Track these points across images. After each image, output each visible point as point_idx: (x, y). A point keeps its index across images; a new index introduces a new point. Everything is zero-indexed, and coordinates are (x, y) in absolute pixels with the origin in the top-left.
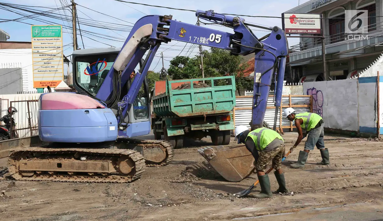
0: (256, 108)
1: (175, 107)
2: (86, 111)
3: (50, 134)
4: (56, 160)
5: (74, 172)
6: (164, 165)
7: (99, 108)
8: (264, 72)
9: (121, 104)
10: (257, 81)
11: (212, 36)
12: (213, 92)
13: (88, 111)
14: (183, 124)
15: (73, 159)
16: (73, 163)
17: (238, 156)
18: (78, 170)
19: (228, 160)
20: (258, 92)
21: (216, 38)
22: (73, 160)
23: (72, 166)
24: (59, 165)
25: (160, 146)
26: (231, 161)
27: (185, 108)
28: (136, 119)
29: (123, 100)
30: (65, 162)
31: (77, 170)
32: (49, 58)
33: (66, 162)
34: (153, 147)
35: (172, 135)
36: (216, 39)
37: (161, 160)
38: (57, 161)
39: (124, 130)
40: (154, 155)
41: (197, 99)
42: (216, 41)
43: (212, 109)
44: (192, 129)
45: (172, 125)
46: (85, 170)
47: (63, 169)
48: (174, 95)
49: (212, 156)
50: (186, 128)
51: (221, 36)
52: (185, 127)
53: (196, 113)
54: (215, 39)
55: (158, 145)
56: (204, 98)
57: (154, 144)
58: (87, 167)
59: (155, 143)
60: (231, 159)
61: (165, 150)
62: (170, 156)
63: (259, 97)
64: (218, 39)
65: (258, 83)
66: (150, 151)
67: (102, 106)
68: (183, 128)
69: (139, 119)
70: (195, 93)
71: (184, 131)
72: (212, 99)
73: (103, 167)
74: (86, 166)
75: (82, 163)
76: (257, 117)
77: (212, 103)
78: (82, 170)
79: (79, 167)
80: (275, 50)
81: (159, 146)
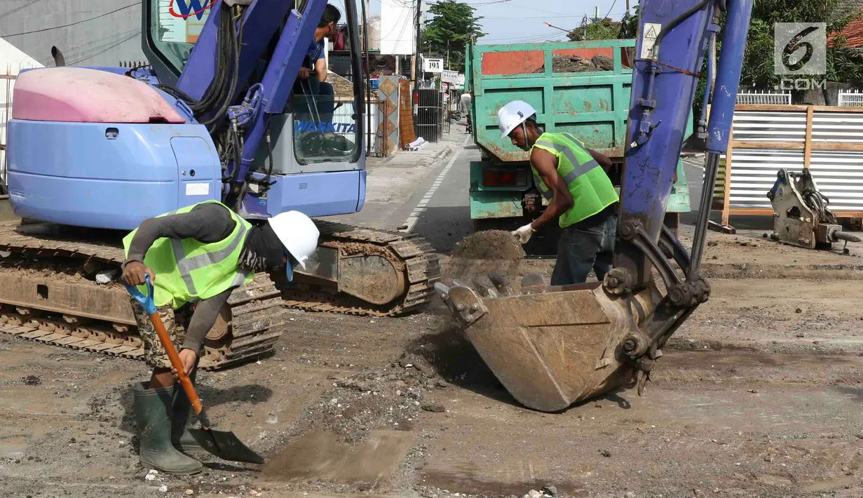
1: (488, 127)
2: (108, 130)
4: (38, 273)
5: (78, 317)
6: (397, 316)
7: (157, 120)
8: (670, 21)
9: (238, 114)
10: (646, 55)
12: (618, 88)
13: (116, 130)
14: (519, 184)
15: (78, 275)
16: (75, 288)
18: (88, 310)
19: (524, 331)
20: (645, 94)
22: (77, 281)
23: (73, 297)
24: (43, 290)
25: (388, 252)
26: (534, 337)
28: (301, 163)
29: (247, 98)
30: (58, 282)
31: (84, 310)
33: (60, 282)
34: (366, 256)
35: (485, 215)
37: (387, 299)
38: (35, 277)
39: (260, 194)
40: (368, 281)
41: (562, 107)
43: (611, 140)
45: (484, 185)
46: (105, 314)
47: (52, 305)
48: (487, 91)
49: (473, 311)
50: (528, 196)
52: (526, 192)
55: (380, 248)
56: (588, 106)
57: (368, 246)
58: (109, 306)
59: (373, 243)
60: (535, 330)
61: (398, 266)
62: (413, 289)
63: (647, 113)
65: (648, 62)
66: (357, 264)
67: (172, 113)
68: (520, 196)
69: (315, 162)
70: (556, 88)
71: (523, 204)
72: (613, 110)
74: (108, 305)
75: (98, 291)
76: (638, 186)
77: (612, 123)
78: (98, 312)
79: (90, 305)
81: (383, 253)
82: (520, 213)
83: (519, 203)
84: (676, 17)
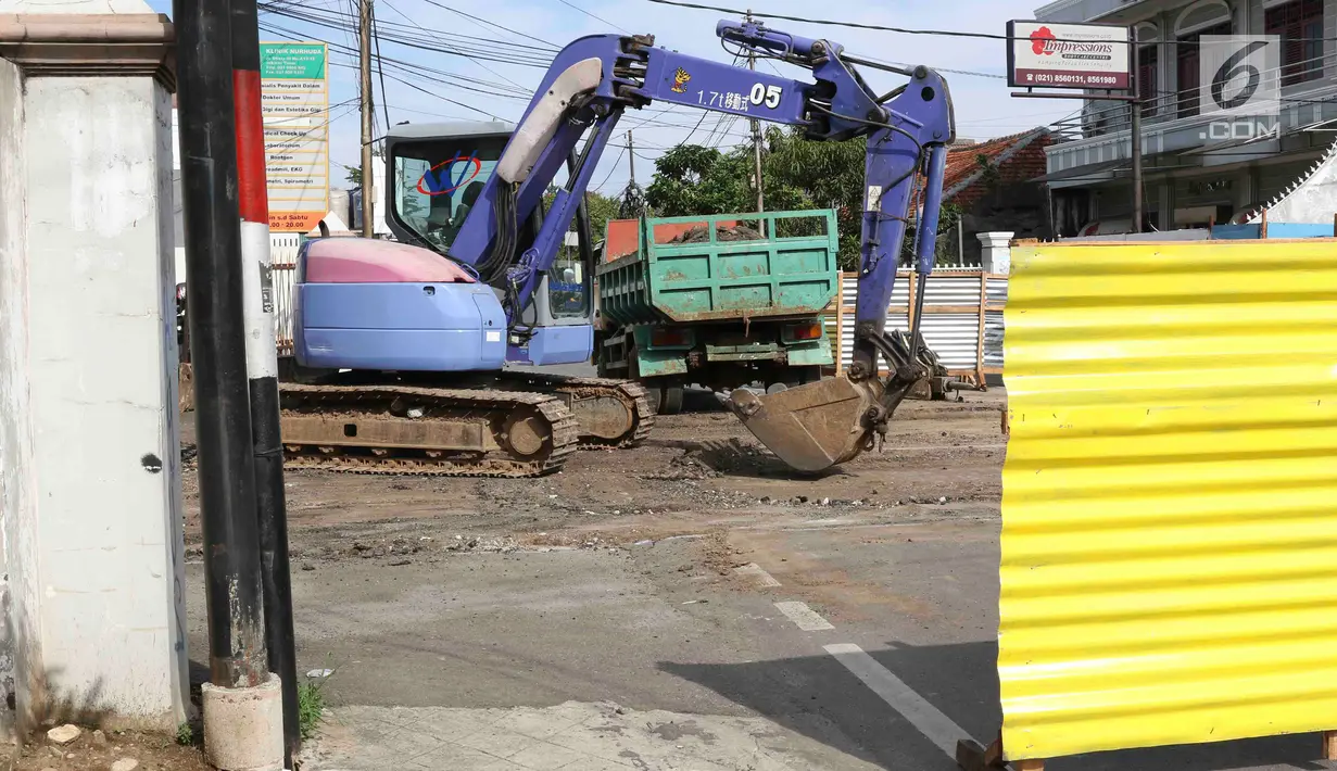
0: (869, 278)
1: (662, 291)
2: (426, 288)
3: (328, 345)
4: (343, 415)
5: (389, 449)
6: (627, 447)
7: (459, 280)
8: (887, 185)
9: (514, 273)
10: (870, 208)
11: (758, 90)
12: (773, 255)
13: (432, 289)
14: (685, 342)
15: (387, 413)
16: (386, 424)
17: (819, 402)
18: (400, 442)
19: (793, 415)
20: (872, 237)
21: (769, 95)
22: (386, 418)
23: (384, 431)
24: (351, 430)
25: (618, 393)
26: (802, 417)
27: (692, 295)
28: (554, 317)
29: (521, 261)
30: (366, 421)
31: (395, 442)
32: (287, 143)
33: (369, 420)
34: (598, 397)
35: (653, 373)
36: (769, 98)
37: (619, 433)
38: (345, 419)
39: (521, 344)
40: (600, 419)
41: (725, 272)
42: (768, 102)
43: (768, 301)
44: (709, 359)
45: (653, 345)
46: (419, 442)
47: (362, 441)
48: (660, 259)
49: (751, 406)
50: (692, 354)
51: (779, 90)
52: (692, 350)
53: (722, 313)
54: (765, 97)
55: (611, 390)
56: (747, 270)
57: (600, 389)
58: (424, 435)
59: (604, 386)
60: (802, 412)
61: (629, 404)
62: (642, 423)
63: (874, 248)
64: (772, 99)
65: (874, 213)
66: (589, 406)
67: (467, 277)
68: (685, 354)
69: (563, 316)
70: (720, 255)
71: (687, 362)
72: (769, 273)
73: (466, 436)
74: (422, 436)
75: (411, 425)
76: (869, 300)
77: (769, 285)
78: (411, 442)
79: (403, 437)
80: (918, 127)
81: (615, 394)
82: (684, 370)
83: (683, 361)
84: (893, 180)
